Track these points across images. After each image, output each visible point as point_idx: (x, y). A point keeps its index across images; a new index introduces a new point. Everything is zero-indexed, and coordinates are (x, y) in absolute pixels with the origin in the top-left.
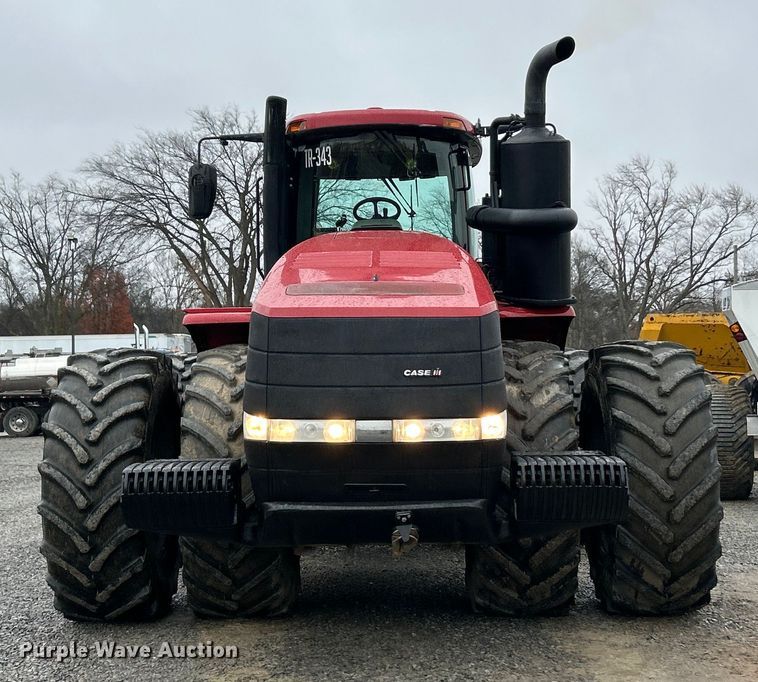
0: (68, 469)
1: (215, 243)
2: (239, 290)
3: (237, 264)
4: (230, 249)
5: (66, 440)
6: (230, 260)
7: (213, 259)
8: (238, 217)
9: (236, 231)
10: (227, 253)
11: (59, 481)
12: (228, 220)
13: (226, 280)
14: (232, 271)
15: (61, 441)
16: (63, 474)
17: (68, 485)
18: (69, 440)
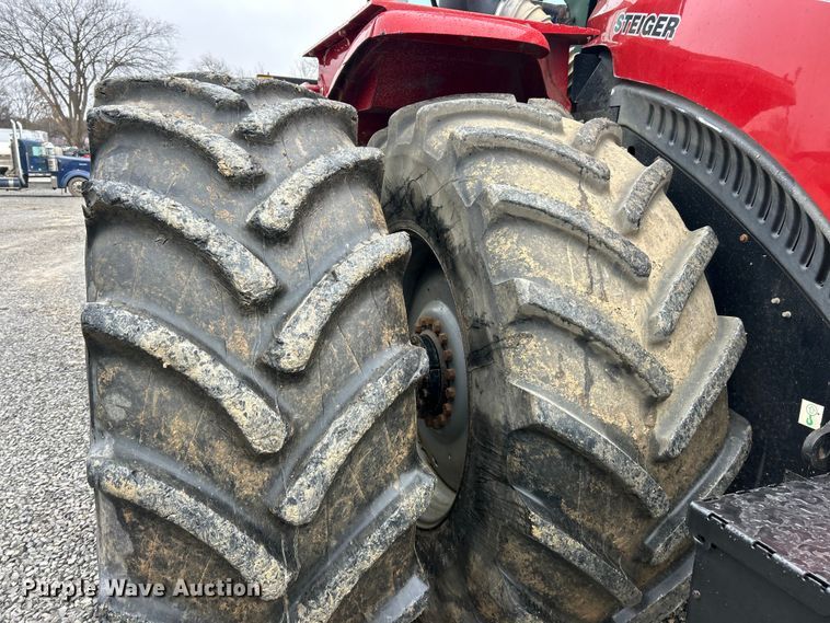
0: (208, 470)
1: (57, 74)
2: (77, 106)
3: (74, 89)
4: (70, 79)
5: (196, 373)
6: (70, 87)
7: (58, 85)
8: (73, 59)
9: (74, 68)
10: (67, 82)
11: (186, 524)
12: (65, 59)
13: (68, 99)
14: (71, 93)
15: (176, 377)
16: (199, 495)
17: (221, 532)
18: (205, 371)
